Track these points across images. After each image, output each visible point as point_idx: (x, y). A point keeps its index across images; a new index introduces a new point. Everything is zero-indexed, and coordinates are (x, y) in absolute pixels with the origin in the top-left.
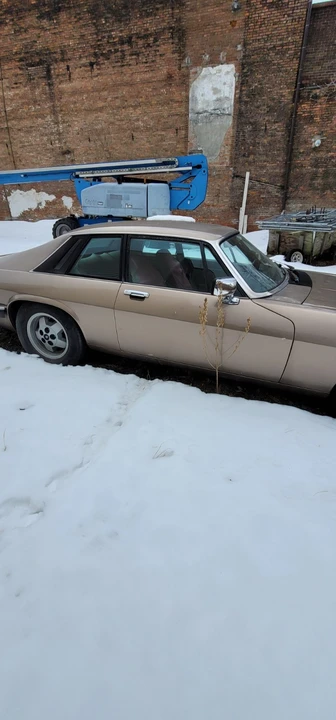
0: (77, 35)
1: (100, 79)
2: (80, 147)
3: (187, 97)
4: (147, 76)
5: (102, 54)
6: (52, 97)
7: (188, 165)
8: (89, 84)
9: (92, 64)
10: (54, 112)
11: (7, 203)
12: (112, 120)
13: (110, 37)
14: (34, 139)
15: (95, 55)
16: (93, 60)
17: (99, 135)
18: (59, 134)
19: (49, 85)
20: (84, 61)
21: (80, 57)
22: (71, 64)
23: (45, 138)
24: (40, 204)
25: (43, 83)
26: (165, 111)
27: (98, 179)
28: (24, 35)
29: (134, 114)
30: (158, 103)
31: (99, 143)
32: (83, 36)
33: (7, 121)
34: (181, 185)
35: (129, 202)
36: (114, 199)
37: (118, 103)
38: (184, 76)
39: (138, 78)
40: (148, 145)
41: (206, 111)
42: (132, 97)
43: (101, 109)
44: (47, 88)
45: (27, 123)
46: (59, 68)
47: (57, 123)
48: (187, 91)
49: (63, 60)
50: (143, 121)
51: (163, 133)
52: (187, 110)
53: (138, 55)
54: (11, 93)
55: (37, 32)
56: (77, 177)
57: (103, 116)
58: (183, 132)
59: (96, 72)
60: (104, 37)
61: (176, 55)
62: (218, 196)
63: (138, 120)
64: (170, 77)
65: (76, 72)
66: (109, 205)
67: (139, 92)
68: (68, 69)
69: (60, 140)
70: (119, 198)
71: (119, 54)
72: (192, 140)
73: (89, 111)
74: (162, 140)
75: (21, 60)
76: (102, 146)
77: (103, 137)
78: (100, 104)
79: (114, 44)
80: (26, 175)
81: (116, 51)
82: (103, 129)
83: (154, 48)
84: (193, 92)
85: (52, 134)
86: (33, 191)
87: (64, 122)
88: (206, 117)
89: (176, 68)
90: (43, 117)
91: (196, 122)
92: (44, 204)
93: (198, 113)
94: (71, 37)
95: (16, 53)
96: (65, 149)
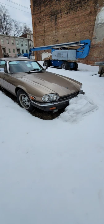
0: (65, 4)
1: (69, 17)
2: (60, 39)
3: (95, 19)
4: (83, 13)
5: (71, 9)
6: (56, 25)
7: (83, 43)
8: (66, 19)
9: (67, 13)
10: (56, 29)
11: (41, 56)
12: (71, 30)
13: (74, 2)
14: (50, 38)
15: (69, 9)
16: (68, 11)
17: (66, 35)
18: (56, 36)
19: (56, 21)
20: (66, 12)
21: (65, 11)
22: (62, 14)
23: (52, 37)
24: (48, 56)
25: (54, 21)
26: (87, 25)
27: (58, 49)
28: (52, 7)
29: (77, 27)
30: (85, 22)
31: (66, 38)
32: (67, 4)
33: (44, 33)
34: (80, 50)
35: (63, 56)
36: (59, 54)
37: (73, 24)
38: (95, 11)
39: (80, 15)
40: (80, 37)
41: (101, 23)
42: (77, 21)
43: (68, 27)
44: (55, 22)
45: (49, 33)
46: (59, 15)
47: (56, 32)
48: (96, 16)
49: (60, 13)
50: (79, 29)
51: (85, 33)
52: (94, 23)
53: (81, 7)
54: (46, 25)
55: (55, 5)
56: (52, 48)
57: (69, 29)
58: (92, 32)
59: (69, 15)
60: (72, 3)
61: (94, 4)
62: (100, 54)
63: (78, 29)
64: (91, 12)
65: (63, 16)
66: (57, 57)
67: (80, 19)
68: (61, 15)
69: (56, 38)
70: (60, 54)
71: (76, 8)
72: (95, 34)
73: (65, 28)
74: (85, 35)
75: (50, 15)
76: (67, 38)
77: (67, 36)
78: (68, 25)
79: (75, 4)
80: (41, 48)
81: (75, 7)
82: (67, 33)
83: (87, 3)
84: (98, 17)
85: (54, 36)
86: (48, 52)
87: (58, 32)
88: (101, 25)
89: (93, 9)
90: (53, 31)
91: (97, 27)
92: (49, 57)
93: (98, 24)
94: (64, 5)
95: (49, 13)
96: (57, 40)
